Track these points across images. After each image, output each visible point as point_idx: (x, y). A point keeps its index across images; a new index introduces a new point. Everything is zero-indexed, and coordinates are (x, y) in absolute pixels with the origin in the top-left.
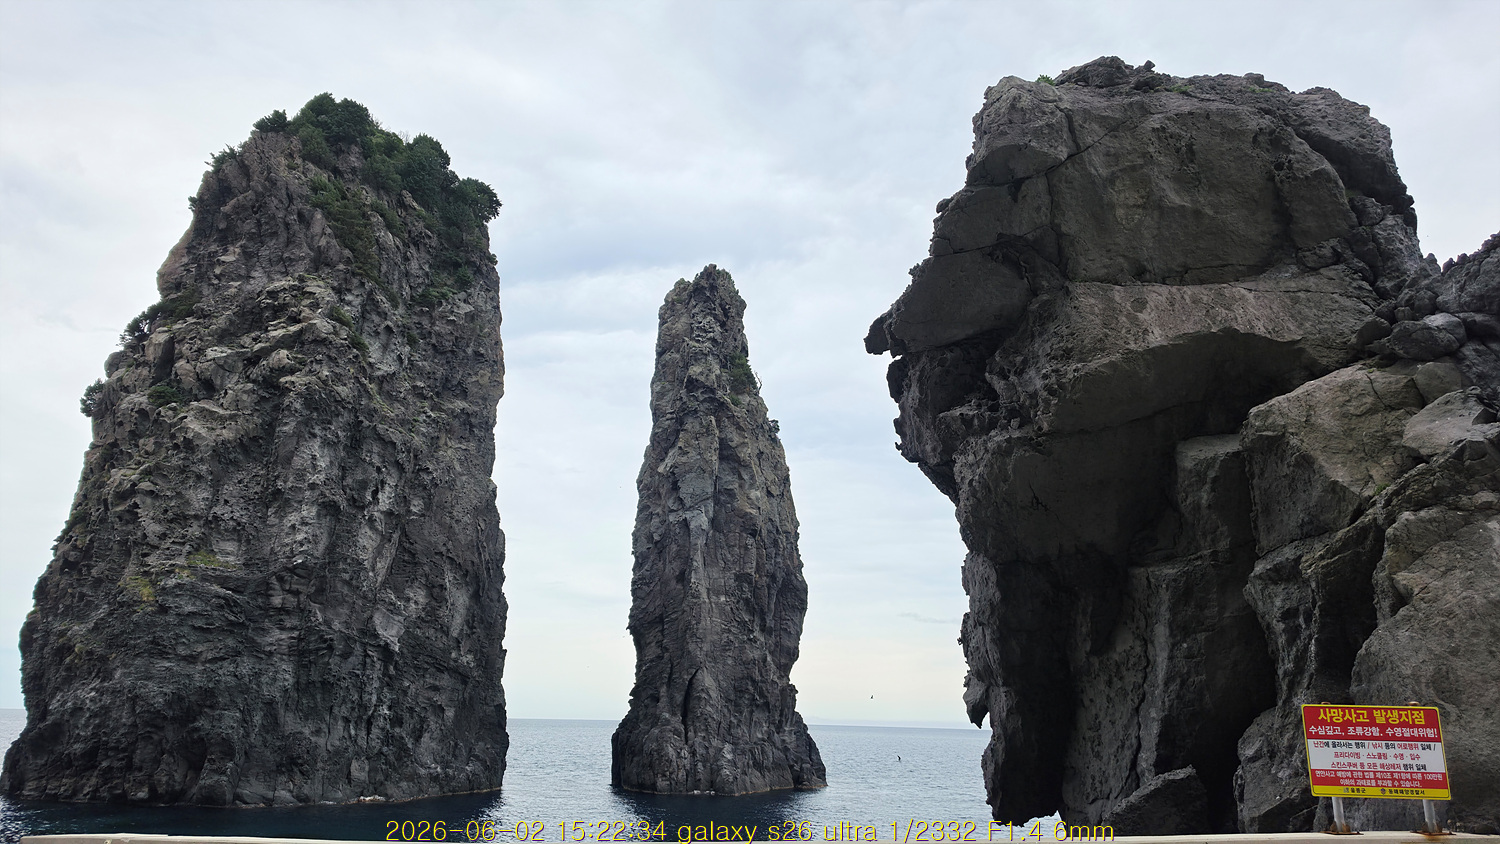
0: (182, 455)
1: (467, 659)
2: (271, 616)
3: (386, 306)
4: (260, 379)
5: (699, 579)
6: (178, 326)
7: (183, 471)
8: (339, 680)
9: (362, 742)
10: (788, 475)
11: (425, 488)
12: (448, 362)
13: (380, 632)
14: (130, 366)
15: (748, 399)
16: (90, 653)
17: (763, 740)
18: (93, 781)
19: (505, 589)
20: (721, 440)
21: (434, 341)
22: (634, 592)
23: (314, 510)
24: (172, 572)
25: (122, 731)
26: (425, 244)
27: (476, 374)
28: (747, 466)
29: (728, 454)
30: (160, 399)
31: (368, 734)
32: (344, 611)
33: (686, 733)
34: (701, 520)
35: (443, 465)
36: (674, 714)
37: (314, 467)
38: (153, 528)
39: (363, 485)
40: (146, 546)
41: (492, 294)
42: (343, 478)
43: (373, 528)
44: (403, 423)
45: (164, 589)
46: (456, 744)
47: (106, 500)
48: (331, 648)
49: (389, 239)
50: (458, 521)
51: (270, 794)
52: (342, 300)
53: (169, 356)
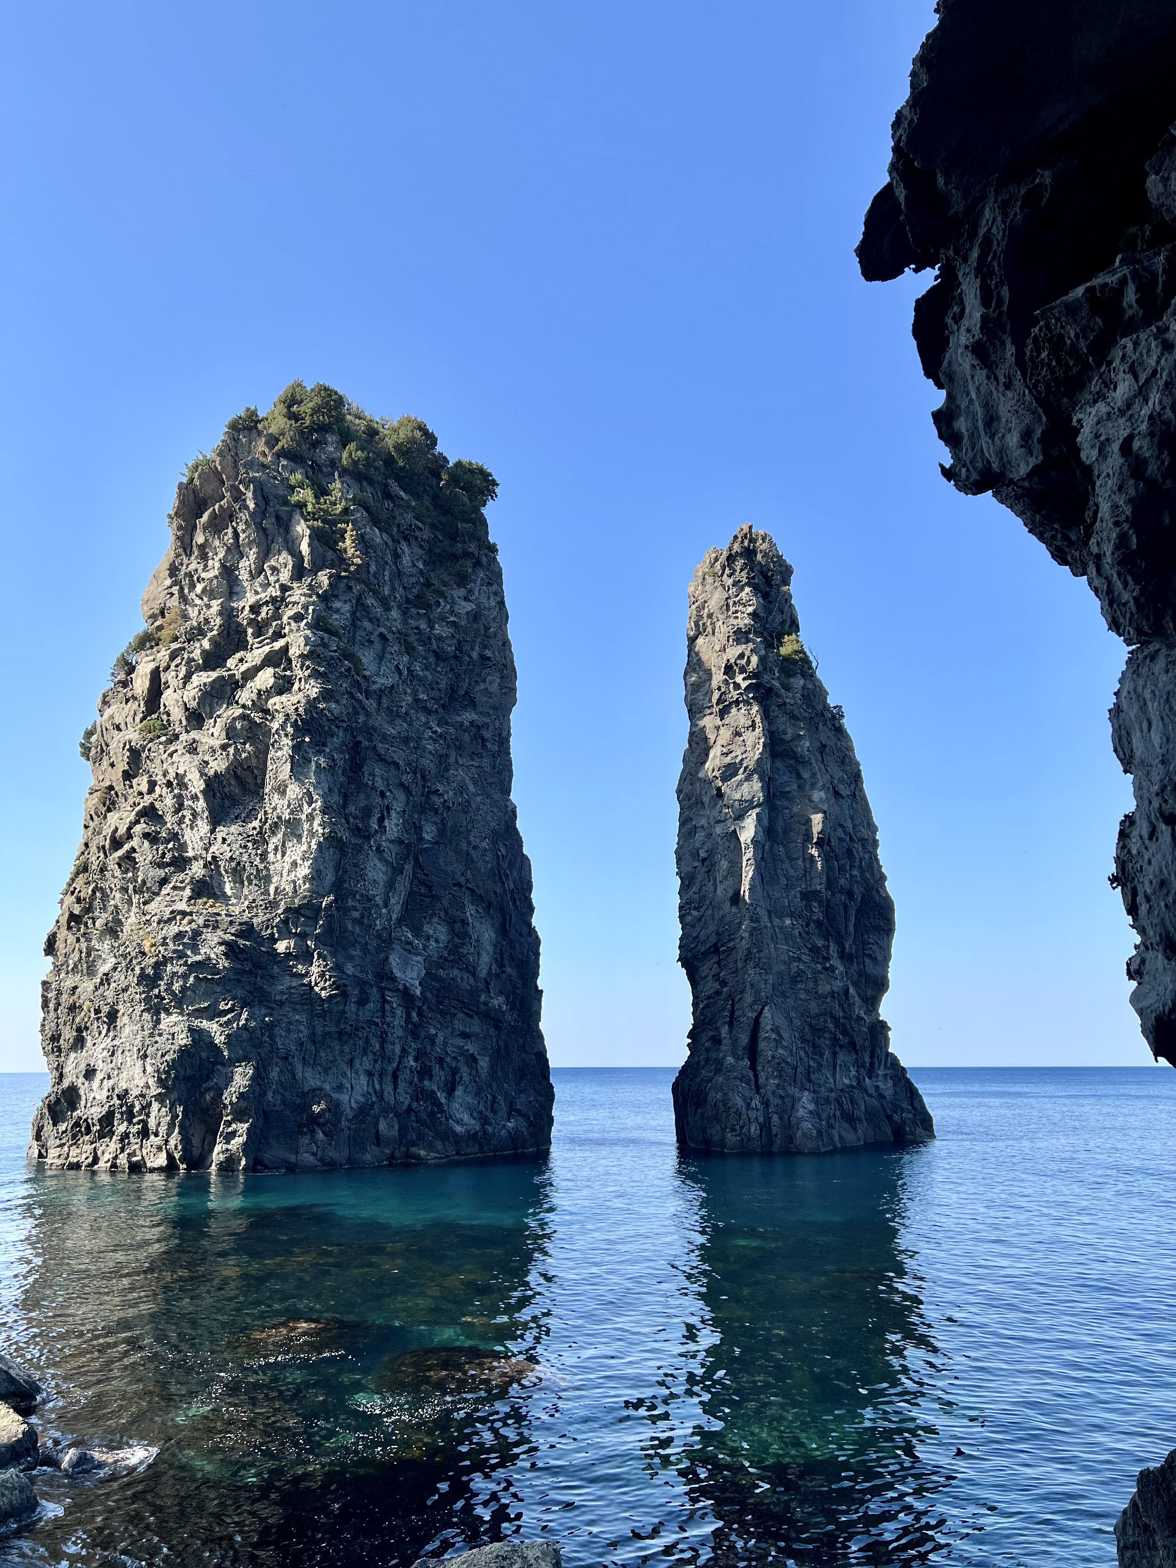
0: (176, 792)
1: (498, 1001)
2: (280, 962)
3: (379, 611)
4: (250, 703)
6: (163, 654)
7: (178, 810)
8: (356, 1029)
9: (389, 1098)
10: (859, 771)
11: (437, 812)
12: (452, 670)
13: (398, 973)
14: (121, 702)
15: (802, 682)
16: (99, 1010)
17: (852, 1087)
18: (113, 1147)
19: (535, 921)
21: (435, 647)
22: (682, 918)
23: (315, 843)
24: (173, 919)
26: (416, 538)
27: (484, 681)
28: (806, 763)
29: (783, 750)
30: (150, 734)
31: (395, 1088)
32: (357, 953)
33: (756, 1081)
35: (454, 785)
36: (740, 1059)
38: (151, 873)
40: (147, 892)
41: (495, 587)
42: (345, 806)
43: (382, 859)
44: (406, 740)
45: (166, 936)
46: (494, 1097)
47: (104, 847)
48: (345, 994)
49: (375, 535)
50: (475, 847)
51: (292, 1158)
52: (330, 609)
53: (156, 687)
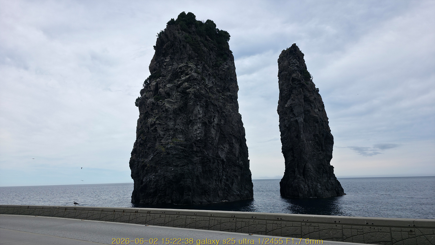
0: (165, 113)
1: (241, 163)
2: (194, 153)
3: (208, 68)
4: (181, 91)
5: (303, 136)
6: (158, 80)
7: (166, 118)
8: (213, 169)
9: (220, 186)
10: (324, 105)
11: (224, 117)
12: (224, 82)
13: (221, 156)
14: (147, 92)
15: (310, 82)
16: (151, 166)
17: (326, 182)
18: (157, 199)
20: (304, 95)
21: (220, 77)
23: (201, 125)
24: (169, 144)
25: (162, 186)
26: (214, 50)
27: (232, 85)
28: (313, 102)
29: (307, 100)
30: (157, 99)
31: (221, 184)
32: (211, 151)
33: (305, 181)
34: (301, 120)
35: (228, 110)
36: (301, 176)
37: (199, 113)
38: (162, 133)
39: (211, 117)
40: (160, 138)
41: (232, 62)
42: (205, 116)
43: (214, 129)
44: (217, 99)
45: (167, 148)
46: (242, 186)
47: (148, 127)
48: (210, 161)
49: (205, 49)
50: (234, 125)
51: (201, 201)
52: (197, 68)
53: (157, 88)
